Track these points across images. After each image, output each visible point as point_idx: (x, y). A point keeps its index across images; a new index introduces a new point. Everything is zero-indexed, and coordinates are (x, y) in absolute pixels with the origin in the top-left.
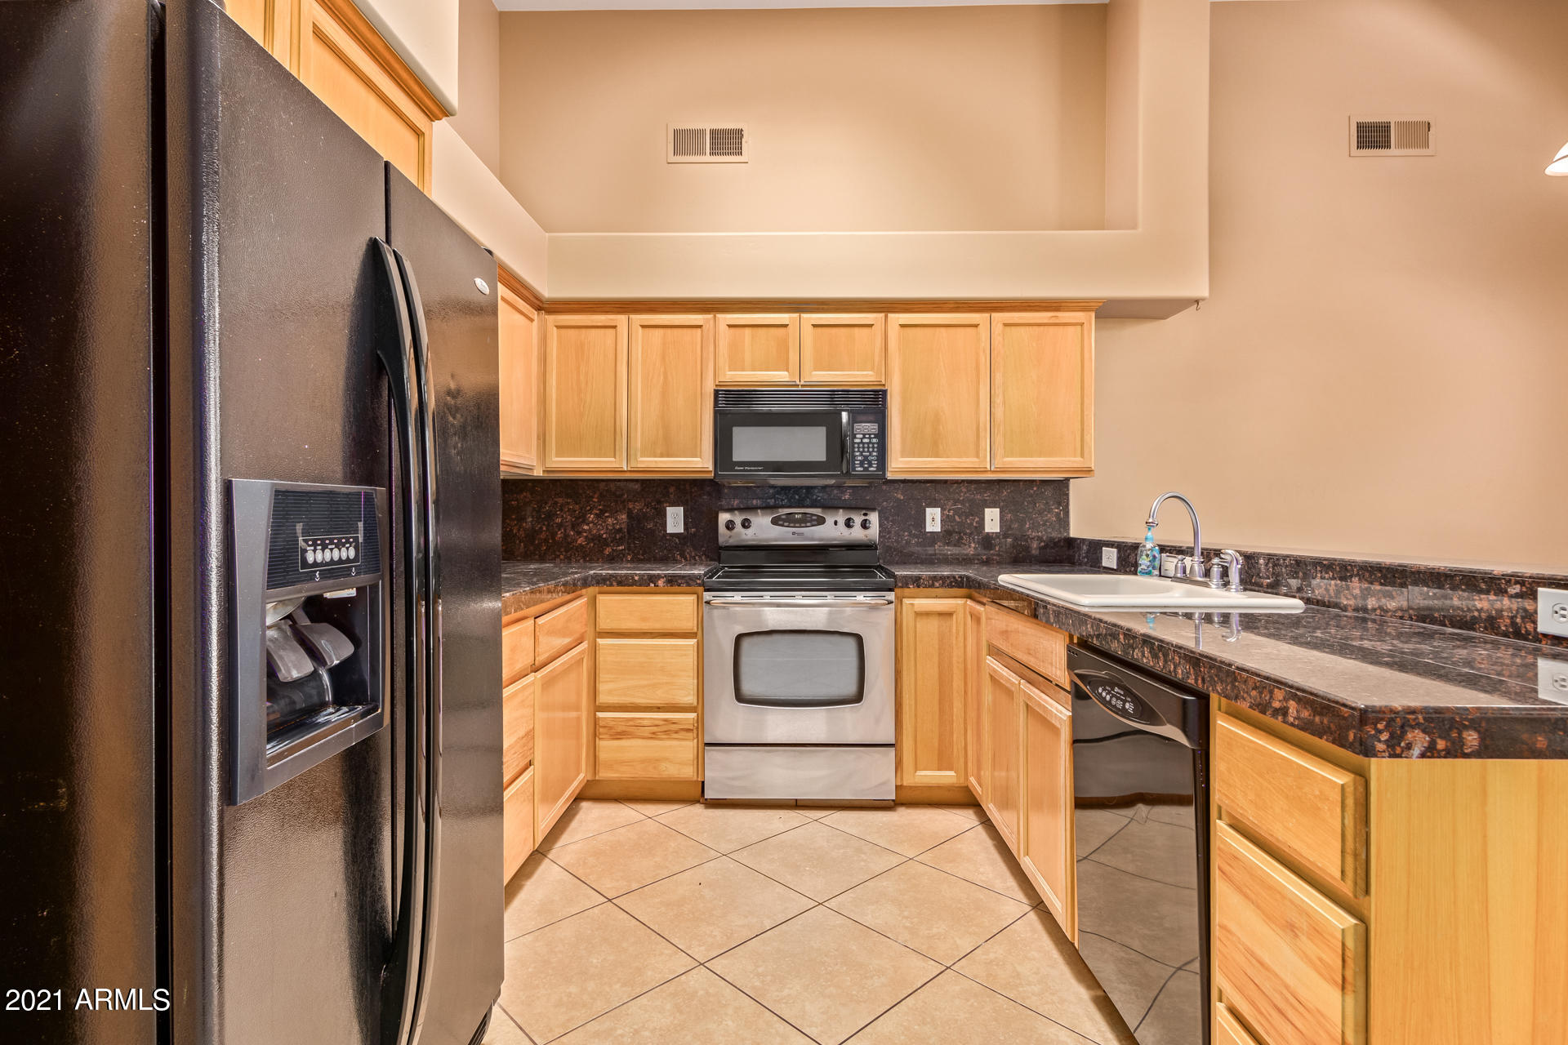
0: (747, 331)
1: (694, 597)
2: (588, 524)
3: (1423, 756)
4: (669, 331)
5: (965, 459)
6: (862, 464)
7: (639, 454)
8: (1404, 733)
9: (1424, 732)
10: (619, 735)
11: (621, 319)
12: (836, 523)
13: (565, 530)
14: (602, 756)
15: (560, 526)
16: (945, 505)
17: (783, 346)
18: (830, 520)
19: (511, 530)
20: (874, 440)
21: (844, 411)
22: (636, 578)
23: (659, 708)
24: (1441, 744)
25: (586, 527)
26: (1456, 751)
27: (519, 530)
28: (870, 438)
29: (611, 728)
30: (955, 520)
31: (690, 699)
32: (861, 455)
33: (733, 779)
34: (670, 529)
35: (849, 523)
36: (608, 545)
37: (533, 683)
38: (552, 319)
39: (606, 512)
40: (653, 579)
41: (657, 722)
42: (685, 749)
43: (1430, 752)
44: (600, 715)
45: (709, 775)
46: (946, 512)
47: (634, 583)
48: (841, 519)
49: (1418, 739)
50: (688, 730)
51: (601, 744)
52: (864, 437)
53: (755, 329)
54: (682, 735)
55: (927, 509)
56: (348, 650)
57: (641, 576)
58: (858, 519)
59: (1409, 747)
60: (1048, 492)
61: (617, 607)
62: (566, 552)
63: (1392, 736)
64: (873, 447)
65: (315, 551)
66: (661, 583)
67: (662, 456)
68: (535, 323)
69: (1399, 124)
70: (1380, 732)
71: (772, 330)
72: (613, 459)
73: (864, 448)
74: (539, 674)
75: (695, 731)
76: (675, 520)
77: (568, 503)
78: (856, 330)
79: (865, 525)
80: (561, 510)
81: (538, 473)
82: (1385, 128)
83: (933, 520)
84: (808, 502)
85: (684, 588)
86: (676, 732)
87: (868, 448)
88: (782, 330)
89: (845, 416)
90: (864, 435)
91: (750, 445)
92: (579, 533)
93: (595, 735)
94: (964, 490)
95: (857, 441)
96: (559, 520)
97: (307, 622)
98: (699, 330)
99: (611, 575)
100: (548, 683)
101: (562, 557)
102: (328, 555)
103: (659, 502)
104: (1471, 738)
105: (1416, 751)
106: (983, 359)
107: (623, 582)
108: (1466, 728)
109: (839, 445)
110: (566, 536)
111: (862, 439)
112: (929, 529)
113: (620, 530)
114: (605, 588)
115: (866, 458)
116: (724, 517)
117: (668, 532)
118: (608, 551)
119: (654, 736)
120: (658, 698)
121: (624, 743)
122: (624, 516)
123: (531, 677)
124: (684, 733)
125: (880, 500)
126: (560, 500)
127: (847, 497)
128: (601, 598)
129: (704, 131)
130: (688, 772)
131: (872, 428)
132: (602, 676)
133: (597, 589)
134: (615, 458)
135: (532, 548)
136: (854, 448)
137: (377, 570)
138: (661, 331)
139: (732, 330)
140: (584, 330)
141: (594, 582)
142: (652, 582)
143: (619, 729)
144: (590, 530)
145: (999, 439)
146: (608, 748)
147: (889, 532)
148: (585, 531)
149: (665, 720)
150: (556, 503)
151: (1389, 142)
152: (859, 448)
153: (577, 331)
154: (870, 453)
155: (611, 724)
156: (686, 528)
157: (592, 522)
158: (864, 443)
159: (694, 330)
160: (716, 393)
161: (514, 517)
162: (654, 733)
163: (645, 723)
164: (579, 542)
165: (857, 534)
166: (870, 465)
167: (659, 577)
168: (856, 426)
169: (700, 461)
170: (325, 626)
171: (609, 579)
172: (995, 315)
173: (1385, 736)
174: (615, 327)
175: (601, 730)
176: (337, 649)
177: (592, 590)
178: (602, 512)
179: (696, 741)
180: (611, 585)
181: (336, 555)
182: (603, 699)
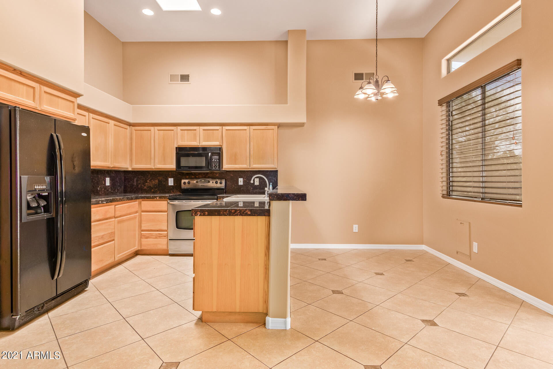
0: (186, 131)
1: (167, 201)
2: (147, 183)
3: (199, 216)
4: (165, 131)
5: (243, 165)
6: (214, 167)
7: (157, 164)
8: (197, 212)
9: (200, 212)
10: (147, 238)
11: (152, 128)
12: (213, 182)
13: (141, 185)
14: (143, 243)
15: (139, 184)
16: (244, 177)
17: (195, 135)
18: (211, 182)
19: (126, 185)
20: (218, 161)
21: (210, 153)
22: (151, 197)
23: (158, 231)
24: (202, 214)
25: (147, 184)
26: (204, 215)
27: (128, 185)
28: (216, 160)
29: (145, 236)
30: (247, 181)
31: (166, 228)
32: (214, 164)
33: (176, 248)
34: (170, 184)
35: (216, 183)
36: (153, 189)
37: (114, 221)
38: (133, 128)
39: (152, 180)
40: (156, 197)
41: (157, 234)
42: (164, 241)
43: (200, 215)
44: (142, 232)
45: (170, 247)
46: (244, 179)
47: (151, 198)
48: (214, 182)
49: (199, 213)
50: (165, 236)
51: (142, 240)
52: (215, 160)
53: (188, 131)
54: (163, 237)
55: (239, 179)
56: (45, 203)
57: (153, 196)
58: (219, 181)
59: (197, 214)
60: (272, 174)
61: (147, 204)
62: (141, 191)
63: (195, 213)
64: (217, 162)
65: (37, 187)
66: (158, 198)
67: (163, 165)
68: (128, 130)
69: (366, 74)
70: (193, 212)
71: (192, 131)
72: (150, 166)
73: (215, 162)
74: (116, 219)
75: (167, 237)
76: (171, 182)
77: (142, 177)
78: (215, 131)
79: (221, 183)
80: (140, 179)
81: (130, 169)
82: (362, 75)
83: (241, 181)
84: (207, 177)
85: (164, 199)
86: (162, 237)
87: (216, 162)
88: (195, 131)
89: (210, 154)
90: (215, 159)
91: (185, 162)
92: (145, 185)
93: (141, 238)
94: (249, 173)
95: (213, 161)
96: (139, 182)
97: (38, 198)
98: (173, 131)
99: (145, 196)
100: (119, 222)
101: (140, 192)
102: (39, 187)
103: (167, 177)
104: (206, 213)
105: (199, 215)
106: (248, 138)
107: (148, 198)
108: (206, 212)
109: (209, 162)
110: (141, 186)
111: (214, 160)
112: (239, 184)
113: (156, 185)
114: (143, 199)
115: (215, 165)
116: (183, 181)
117: (169, 185)
118: (153, 190)
119: (156, 238)
120: (157, 228)
121: (148, 240)
122: (157, 181)
123: (114, 219)
124: (164, 237)
125: (227, 176)
126: (139, 176)
127: (218, 175)
128: (142, 202)
129: (179, 75)
130: (165, 247)
131: (217, 157)
132: (143, 222)
133: (142, 200)
134: (151, 165)
135: (132, 190)
136: (212, 162)
137: (51, 190)
138: (163, 131)
139: (182, 131)
140: (142, 131)
141: (140, 198)
142: (155, 198)
143: (147, 236)
144: (148, 185)
145: (252, 160)
146: (144, 241)
147: (229, 185)
148: (146, 185)
149: (159, 234)
150: (138, 177)
151: (363, 78)
152: (214, 162)
153: (141, 131)
154: (217, 164)
155: (145, 235)
156: (174, 184)
157: (148, 182)
158: (215, 161)
159: (172, 131)
160: (176, 148)
161: (127, 181)
162: (156, 237)
163: (153, 234)
164: (145, 188)
165: (218, 185)
166: (217, 167)
167: (157, 196)
168: (213, 157)
169: (172, 166)
170: (41, 199)
171: (144, 197)
172: (251, 127)
173: (194, 213)
174: (150, 130)
175: (142, 236)
176: (43, 203)
177: (140, 200)
178: (151, 180)
179: (167, 239)
180: (145, 199)
181: (41, 187)
182: (143, 228)
